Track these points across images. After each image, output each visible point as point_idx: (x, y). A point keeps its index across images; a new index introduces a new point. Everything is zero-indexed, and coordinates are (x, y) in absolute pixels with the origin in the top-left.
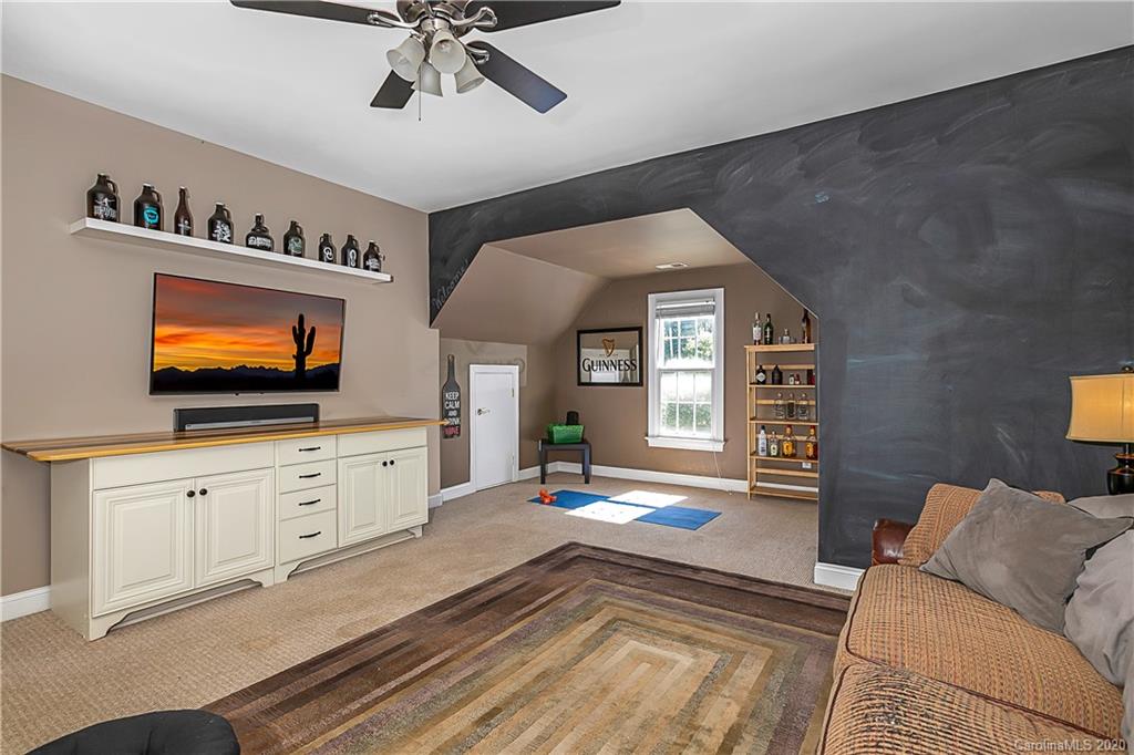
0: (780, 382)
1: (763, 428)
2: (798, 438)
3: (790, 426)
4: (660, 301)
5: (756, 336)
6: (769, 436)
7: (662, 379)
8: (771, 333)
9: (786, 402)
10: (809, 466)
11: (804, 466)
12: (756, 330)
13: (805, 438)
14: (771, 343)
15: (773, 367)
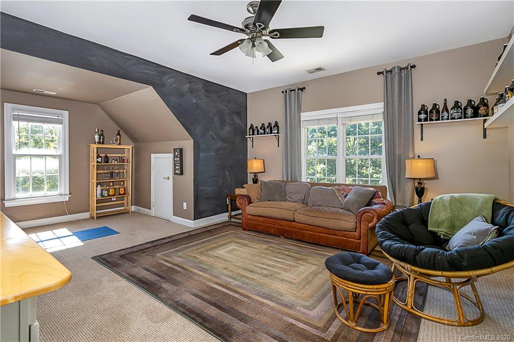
0: (107, 162)
1: (100, 184)
2: (115, 187)
3: (112, 182)
4: (14, 110)
5: (97, 140)
6: (103, 188)
7: (17, 161)
8: (103, 139)
9: (109, 171)
10: (115, 199)
11: (113, 199)
12: (97, 137)
13: (118, 187)
14: (103, 144)
15: (104, 155)
